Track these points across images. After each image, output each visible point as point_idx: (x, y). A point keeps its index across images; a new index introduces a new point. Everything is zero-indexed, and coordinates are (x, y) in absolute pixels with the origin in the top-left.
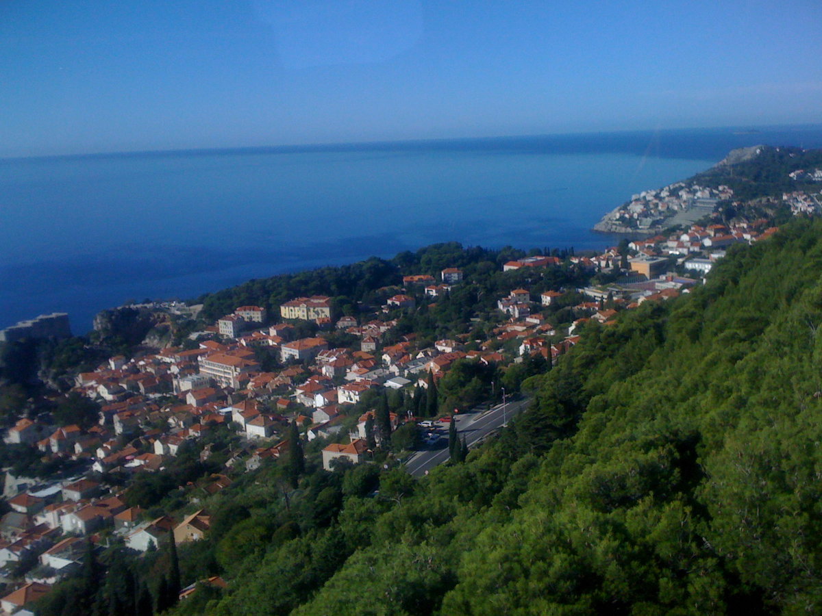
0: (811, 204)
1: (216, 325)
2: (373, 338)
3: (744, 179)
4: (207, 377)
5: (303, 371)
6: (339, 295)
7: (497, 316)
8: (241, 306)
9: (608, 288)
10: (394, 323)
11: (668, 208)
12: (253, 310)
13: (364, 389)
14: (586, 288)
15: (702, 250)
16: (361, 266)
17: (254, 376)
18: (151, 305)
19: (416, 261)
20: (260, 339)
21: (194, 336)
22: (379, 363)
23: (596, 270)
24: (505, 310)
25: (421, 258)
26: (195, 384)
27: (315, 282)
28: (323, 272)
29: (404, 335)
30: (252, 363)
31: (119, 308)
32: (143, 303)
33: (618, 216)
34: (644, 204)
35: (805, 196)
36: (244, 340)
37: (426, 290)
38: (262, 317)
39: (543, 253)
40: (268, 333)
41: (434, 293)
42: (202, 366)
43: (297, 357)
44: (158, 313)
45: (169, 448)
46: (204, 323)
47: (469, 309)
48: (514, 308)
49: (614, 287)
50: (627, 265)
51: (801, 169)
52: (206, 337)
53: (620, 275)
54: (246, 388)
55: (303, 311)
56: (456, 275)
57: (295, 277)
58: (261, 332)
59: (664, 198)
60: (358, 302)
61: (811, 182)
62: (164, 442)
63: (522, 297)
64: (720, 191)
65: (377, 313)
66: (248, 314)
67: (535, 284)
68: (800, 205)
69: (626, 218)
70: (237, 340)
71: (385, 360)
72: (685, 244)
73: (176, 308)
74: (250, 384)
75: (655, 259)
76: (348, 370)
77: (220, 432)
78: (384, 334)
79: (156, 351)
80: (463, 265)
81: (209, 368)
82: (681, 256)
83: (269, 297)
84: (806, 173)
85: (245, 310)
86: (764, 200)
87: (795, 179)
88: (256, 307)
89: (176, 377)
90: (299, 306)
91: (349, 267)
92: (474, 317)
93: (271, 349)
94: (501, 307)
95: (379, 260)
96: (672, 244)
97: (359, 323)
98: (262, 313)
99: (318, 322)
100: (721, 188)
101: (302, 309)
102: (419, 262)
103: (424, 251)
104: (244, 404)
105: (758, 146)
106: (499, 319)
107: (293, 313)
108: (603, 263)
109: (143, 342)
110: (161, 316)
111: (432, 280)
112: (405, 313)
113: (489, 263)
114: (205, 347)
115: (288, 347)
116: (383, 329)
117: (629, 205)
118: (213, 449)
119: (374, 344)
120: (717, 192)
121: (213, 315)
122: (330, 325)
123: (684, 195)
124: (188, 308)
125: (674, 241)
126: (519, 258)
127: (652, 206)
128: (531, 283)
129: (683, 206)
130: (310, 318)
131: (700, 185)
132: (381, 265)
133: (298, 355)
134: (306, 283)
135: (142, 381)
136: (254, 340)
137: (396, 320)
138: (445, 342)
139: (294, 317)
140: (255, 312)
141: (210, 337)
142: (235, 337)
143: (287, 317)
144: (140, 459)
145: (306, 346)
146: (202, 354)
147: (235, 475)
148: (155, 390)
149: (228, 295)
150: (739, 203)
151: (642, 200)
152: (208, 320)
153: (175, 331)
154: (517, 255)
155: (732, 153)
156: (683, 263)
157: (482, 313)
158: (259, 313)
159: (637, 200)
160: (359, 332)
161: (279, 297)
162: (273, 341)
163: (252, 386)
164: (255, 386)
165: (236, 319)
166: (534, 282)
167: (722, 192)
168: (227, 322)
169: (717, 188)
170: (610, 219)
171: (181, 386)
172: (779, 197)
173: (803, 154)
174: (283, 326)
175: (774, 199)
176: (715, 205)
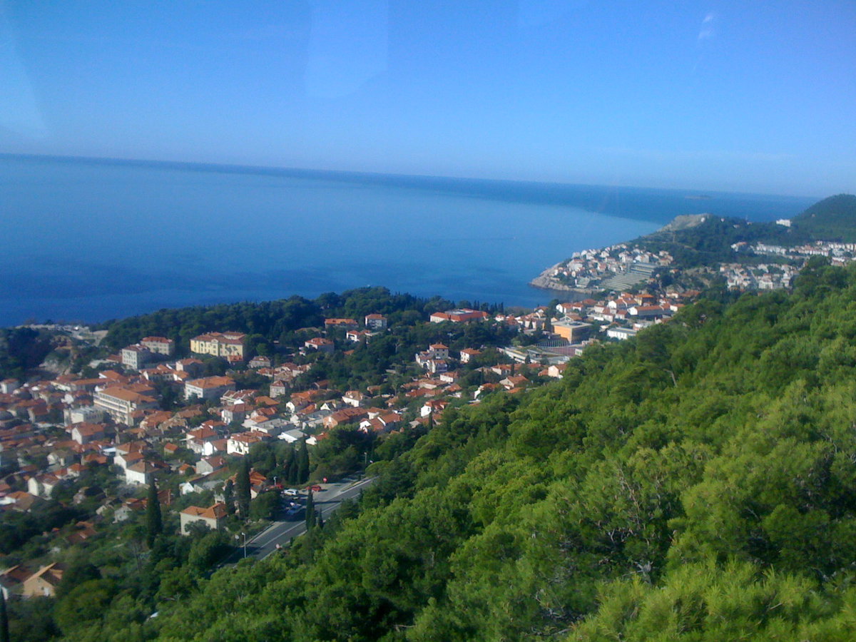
0: (748, 278)
1: (120, 354)
2: (284, 382)
3: (686, 247)
4: (101, 410)
5: (201, 413)
6: (254, 333)
7: (413, 370)
8: (148, 336)
9: (529, 350)
10: (308, 367)
11: (607, 269)
12: (161, 342)
13: (255, 440)
14: (507, 348)
15: (627, 319)
16: (282, 304)
17: (149, 414)
18: (53, 326)
19: (341, 303)
20: (165, 373)
21: (94, 364)
22: (281, 411)
23: (519, 330)
24: (422, 364)
25: (345, 301)
26: (87, 417)
27: (230, 318)
28: (240, 307)
29: (316, 382)
30: (149, 399)
31: (19, 327)
32: (46, 324)
33: (556, 272)
34: (583, 263)
35: (742, 270)
36: (148, 372)
37: (347, 334)
38: (170, 350)
39: (473, 305)
40: (174, 367)
41: (355, 339)
42: (97, 399)
43: (201, 396)
44: (59, 336)
45: (44, 487)
46: (107, 350)
47: (385, 360)
48: (431, 363)
49: (535, 349)
50: (550, 328)
51: (743, 241)
52: (107, 366)
53: (542, 338)
54: (139, 426)
55: (215, 347)
56: (380, 322)
57: (209, 310)
58: (167, 365)
59: (604, 258)
60: (275, 342)
61: (752, 255)
62: (40, 480)
63: (441, 352)
64: (660, 257)
65: (293, 355)
66: (154, 345)
67: (455, 339)
68: (736, 278)
69: (564, 275)
70: (140, 371)
71: (289, 408)
72: (611, 311)
73: (79, 332)
74: (143, 423)
75: (579, 324)
76: (248, 417)
77: (100, 475)
78: (295, 379)
79: (53, 376)
80: (388, 312)
81: (104, 401)
82: (606, 323)
83: (179, 328)
84: (748, 245)
85: (152, 341)
86: (701, 270)
87: (737, 250)
88: (164, 339)
89: (69, 406)
90: (210, 341)
91: (269, 304)
92: (390, 369)
93: (174, 384)
94: (418, 360)
95: (302, 299)
96: (599, 310)
97: (273, 364)
98: (170, 346)
99: (229, 360)
100: (661, 254)
101: (213, 344)
102: (343, 305)
103: (350, 294)
104: (129, 446)
105: (703, 215)
106: (416, 372)
107: (204, 348)
108: (528, 323)
109: (41, 365)
110: (62, 340)
111: (355, 325)
112: (321, 358)
113: (416, 312)
114: (104, 377)
115: (194, 385)
116: (295, 373)
117: (568, 262)
118: (87, 493)
119: (284, 388)
120: (657, 257)
121: (118, 342)
122: (243, 363)
123: (624, 257)
124: (91, 333)
125: (602, 307)
126: (447, 310)
127: (590, 266)
128: (451, 338)
129: (622, 269)
130: (221, 355)
131: (640, 248)
132: (302, 305)
133: (202, 393)
134: (220, 317)
135: (32, 408)
136: (158, 374)
137: (310, 364)
138: (352, 394)
139: (204, 352)
140: (163, 344)
141: (111, 366)
142: (138, 368)
143: (197, 351)
144: (11, 497)
145: (212, 384)
146: (100, 385)
147: (101, 526)
148: (46, 420)
149: (135, 323)
150: (677, 270)
151: (582, 259)
152: (111, 348)
153: (75, 357)
154: (444, 306)
155: (677, 218)
156: (606, 329)
157: (398, 366)
158: (167, 345)
159: (576, 258)
160: (270, 373)
161: (190, 330)
162: (178, 376)
163: (144, 425)
164: (147, 426)
165: (140, 349)
166: (456, 338)
167: (662, 258)
168: (131, 352)
169: (657, 253)
170: (548, 275)
171: (72, 417)
172: (716, 268)
173: (747, 227)
174: (191, 361)
175: (712, 270)
176: (653, 271)
